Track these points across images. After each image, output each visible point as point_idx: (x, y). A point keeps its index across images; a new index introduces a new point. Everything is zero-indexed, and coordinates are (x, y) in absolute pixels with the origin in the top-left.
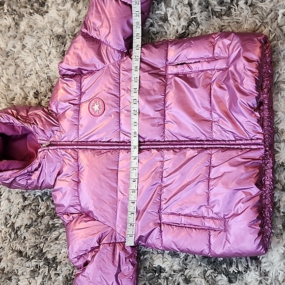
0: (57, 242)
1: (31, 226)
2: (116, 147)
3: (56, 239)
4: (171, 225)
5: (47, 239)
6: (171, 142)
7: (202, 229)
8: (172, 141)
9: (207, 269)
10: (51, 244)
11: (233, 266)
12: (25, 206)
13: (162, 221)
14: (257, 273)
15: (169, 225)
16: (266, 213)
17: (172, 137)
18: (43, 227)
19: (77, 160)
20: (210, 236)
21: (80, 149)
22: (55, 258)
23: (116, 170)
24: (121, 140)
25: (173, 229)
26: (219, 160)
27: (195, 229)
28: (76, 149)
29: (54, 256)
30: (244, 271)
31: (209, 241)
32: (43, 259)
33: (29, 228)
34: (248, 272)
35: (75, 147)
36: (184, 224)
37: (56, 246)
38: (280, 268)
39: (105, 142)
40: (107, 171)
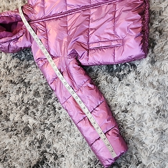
1: (17, 66)
2: (65, 15)
3: (30, 71)
5: (25, 72)
9: (108, 76)
10: (28, 74)
11: (122, 71)
12: (14, 56)
13: (90, 48)
14: (134, 73)
15: (93, 49)
18: (23, 66)
19: (45, 27)
20: (114, 50)
22: (29, 82)
23: (66, 26)
24: (68, 10)
27: (107, 48)
29: (29, 80)
31: (114, 53)
32: (23, 83)
33: (16, 68)
34: (130, 74)
35: (44, 20)
36: (101, 47)
37: (30, 74)
38: (147, 69)
39: (59, 13)
40: (61, 28)
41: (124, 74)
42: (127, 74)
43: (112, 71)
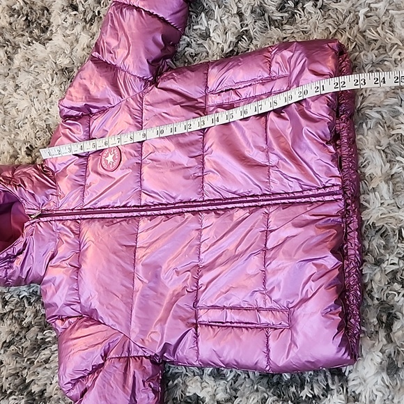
0: (47, 366)
1: (11, 343)
2: (135, 214)
3: (47, 361)
4: (211, 326)
5: (32, 363)
6: (212, 202)
7: (257, 328)
8: (214, 200)
9: (267, 396)
10: (39, 370)
11: (306, 387)
12: (5, 314)
13: (199, 320)
14: (342, 397)
15: (208, 325)
16: (352, 298)
17: (214, 193)
18: (27, 344)
19: (78, 235)
20: (268, 337)
21: (84, 219)
22: (43, 392)
23: (133, 246)
24: (142, 203)
25: (214, 330)
26: (280, 220)
27: (247, 328)
28: (78, 219)
29: (42, 388)
30: (323, 395)
31: (267, 346)
32: (25, 394)
33: (9, 347)
34: (329, 396)
35: (77, 217)
36: (231, 322)
37: (45, 371)
38: (377, 386)
39: (119, 207)
40: (120, 248)
41: (314, 396)
42: (321, 397)
43: (278, 383)
